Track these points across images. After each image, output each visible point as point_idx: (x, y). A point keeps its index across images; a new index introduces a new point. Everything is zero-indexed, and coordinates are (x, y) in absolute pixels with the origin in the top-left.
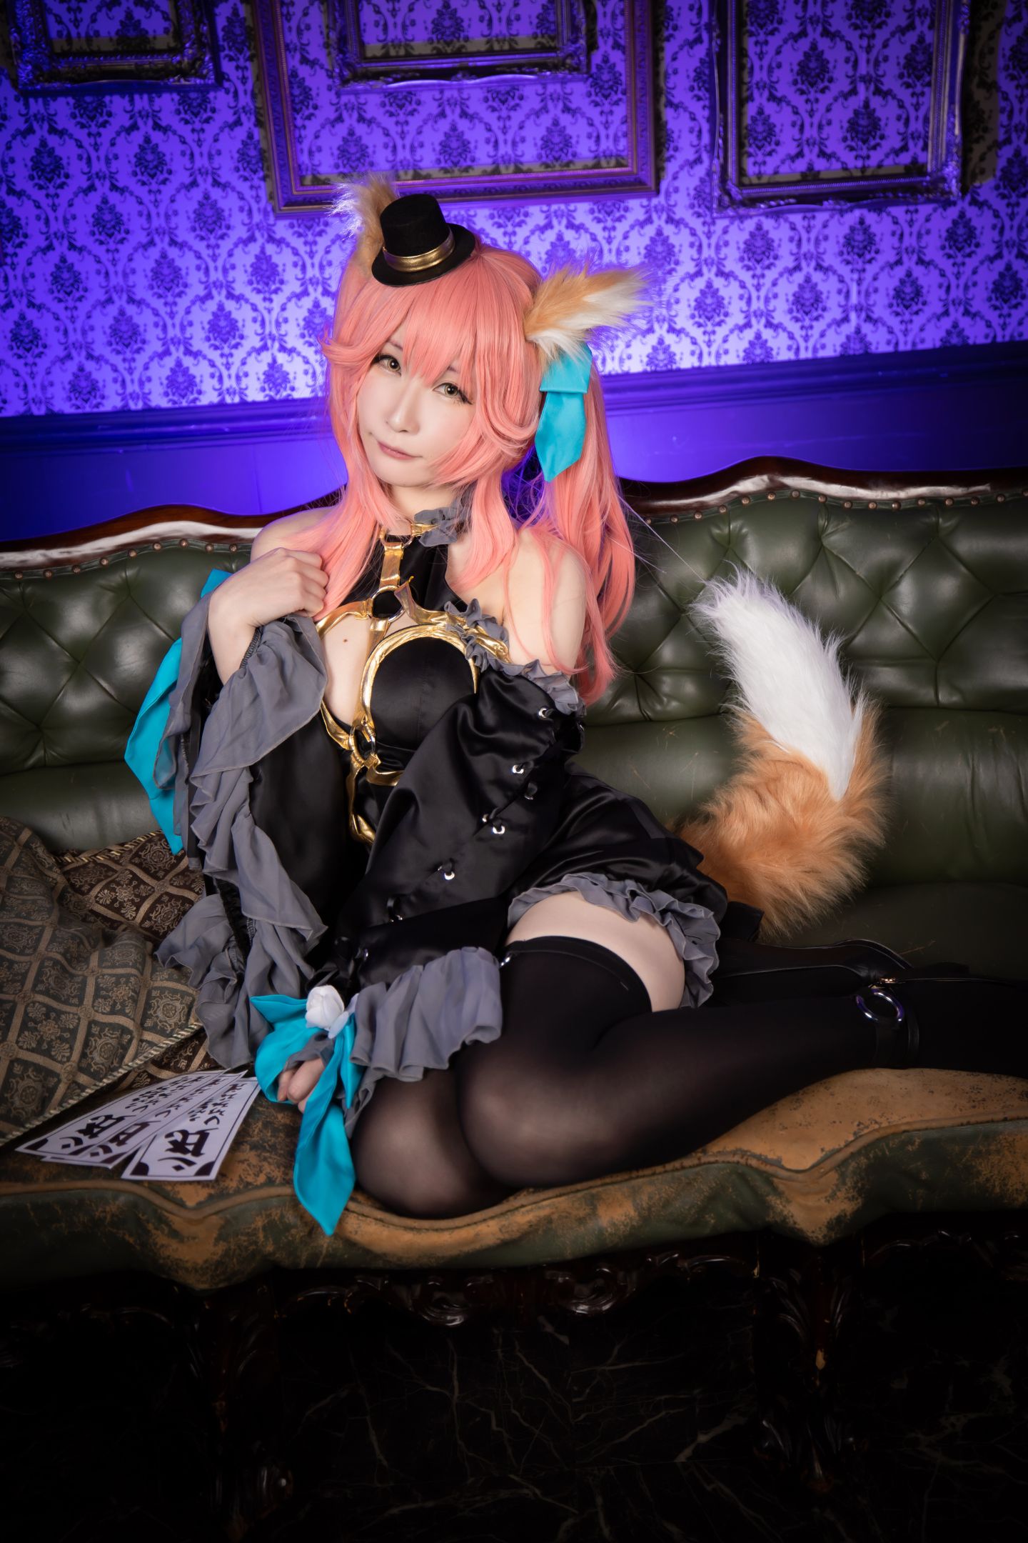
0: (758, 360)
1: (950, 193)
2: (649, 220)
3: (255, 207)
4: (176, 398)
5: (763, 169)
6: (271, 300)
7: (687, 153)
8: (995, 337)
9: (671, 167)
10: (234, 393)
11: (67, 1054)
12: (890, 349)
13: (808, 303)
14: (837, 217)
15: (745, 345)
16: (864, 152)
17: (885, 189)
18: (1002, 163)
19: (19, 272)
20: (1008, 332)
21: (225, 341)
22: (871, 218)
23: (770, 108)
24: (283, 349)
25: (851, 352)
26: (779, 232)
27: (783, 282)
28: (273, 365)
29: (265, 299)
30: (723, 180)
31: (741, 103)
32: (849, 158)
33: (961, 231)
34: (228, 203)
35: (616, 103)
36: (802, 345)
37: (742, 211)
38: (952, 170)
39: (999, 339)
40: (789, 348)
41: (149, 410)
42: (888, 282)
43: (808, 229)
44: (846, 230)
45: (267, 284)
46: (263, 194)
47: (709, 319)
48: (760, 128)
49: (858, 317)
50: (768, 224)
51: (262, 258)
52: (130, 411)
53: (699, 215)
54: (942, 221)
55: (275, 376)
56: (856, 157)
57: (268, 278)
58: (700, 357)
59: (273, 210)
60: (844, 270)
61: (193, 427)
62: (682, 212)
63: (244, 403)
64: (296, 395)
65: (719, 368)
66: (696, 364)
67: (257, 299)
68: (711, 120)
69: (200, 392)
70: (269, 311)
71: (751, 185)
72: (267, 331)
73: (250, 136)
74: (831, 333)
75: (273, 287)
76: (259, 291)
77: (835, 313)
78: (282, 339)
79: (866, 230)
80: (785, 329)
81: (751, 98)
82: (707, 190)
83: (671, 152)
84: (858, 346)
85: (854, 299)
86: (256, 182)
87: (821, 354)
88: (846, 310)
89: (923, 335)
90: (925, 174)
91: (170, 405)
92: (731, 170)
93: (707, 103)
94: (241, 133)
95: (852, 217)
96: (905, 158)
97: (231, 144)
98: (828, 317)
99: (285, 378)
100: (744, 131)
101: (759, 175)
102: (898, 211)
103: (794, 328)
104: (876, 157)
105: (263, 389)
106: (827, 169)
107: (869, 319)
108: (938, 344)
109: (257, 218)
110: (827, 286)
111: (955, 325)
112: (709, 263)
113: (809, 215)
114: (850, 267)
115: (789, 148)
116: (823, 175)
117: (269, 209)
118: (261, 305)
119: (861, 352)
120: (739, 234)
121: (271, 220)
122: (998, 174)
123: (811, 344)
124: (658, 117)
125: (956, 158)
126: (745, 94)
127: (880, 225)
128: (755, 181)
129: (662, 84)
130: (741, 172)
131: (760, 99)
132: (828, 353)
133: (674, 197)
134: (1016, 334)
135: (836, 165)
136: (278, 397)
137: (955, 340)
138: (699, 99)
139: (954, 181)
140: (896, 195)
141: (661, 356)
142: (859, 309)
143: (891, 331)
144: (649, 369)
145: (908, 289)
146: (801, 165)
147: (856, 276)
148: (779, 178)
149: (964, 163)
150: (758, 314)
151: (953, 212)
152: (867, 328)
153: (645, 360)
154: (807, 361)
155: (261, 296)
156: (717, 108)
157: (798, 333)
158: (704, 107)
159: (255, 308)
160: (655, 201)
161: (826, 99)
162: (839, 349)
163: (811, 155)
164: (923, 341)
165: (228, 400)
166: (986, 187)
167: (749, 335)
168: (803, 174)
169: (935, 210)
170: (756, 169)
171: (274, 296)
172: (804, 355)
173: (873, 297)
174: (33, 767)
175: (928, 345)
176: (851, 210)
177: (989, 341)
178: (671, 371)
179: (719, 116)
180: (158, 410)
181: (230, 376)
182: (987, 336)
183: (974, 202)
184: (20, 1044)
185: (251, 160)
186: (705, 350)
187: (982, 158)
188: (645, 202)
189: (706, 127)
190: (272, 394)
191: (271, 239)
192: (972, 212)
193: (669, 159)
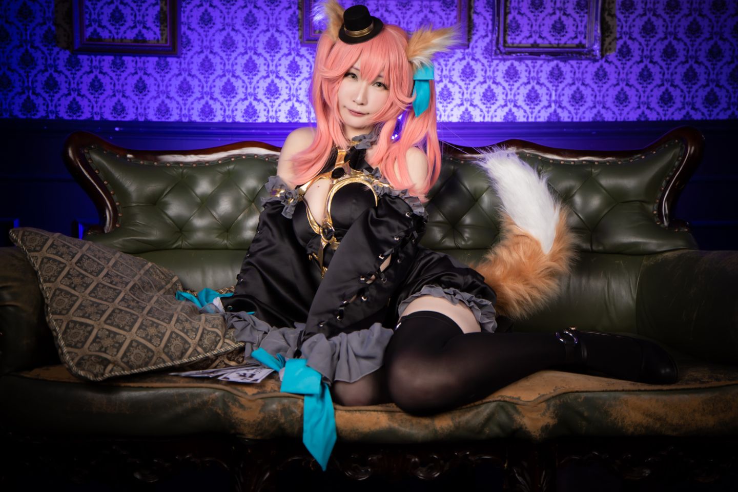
0: (510, 120)
1: (596, 56)
2: (464, 58)
3: (293, 41)
4: (247, 119)
5: (515, 41)
6: (295, 80)
7: (482, 32)
8: (617, 119)
9: (475, 38)
10: (274, 118)
12: (569, 120)
13: (532, 98)
14: (546, 63)
15: (504, 114)
16: (559, 37)
17: (567, 53)
18: (619, 46)
19: (187, 61)
20: (623, 117)
21: (272, 96)
22: (561, 64)
23: (518, 17)
24: (297, 101)
25: (552, 120)
26: (521, 67)
27: (522, 88)
28: (293, 107)
29: (292, 79)
30: (497, 43)
31: (506, 14)
32: (552, 39)
33: (601, 72)
34: (282, 39)
35: (452, 10)
36: (530, 115)
37: (505, 57)
38: (597, 47)
39: (619, 120)
40: (524, 116)
41: (234, 123)
42: (569, 92)
43: (534, 67)
44: (550, 69)
45: (294, 73)
46: (297, 36)
47: (489, 101)
48: (514, 25)
49: (555, 105)
50: (516, 64)
51: (294, 62)
52: (226, 123)
53: (486, 58)
54: (592, 68)
55: (293, 112)
56: (555, 39)
57: (295, 70)
58: (484, 117)
59: (301, 43)
60: (549, 85)
61: (253, 131)
62: (478, 55)
63: (277, 123)
64: (301, 121)
65: (492, 123)
66: (482, 120)
67: (289, 79)
68: (493, 20)
69: (258, 117)
70: (294, 84)
71: (509, 47)
72: (291, 93)
73: (295, 13)
74: (543, 111)
75: (297, 74)
76: (290, 76)
77: (545, 103)
78: (297, 96)
79: (559, 69)
80: (522, 108)
81: (510, 13)
82: (490, 48)
83: (475, 32)
84: (555, 118)
85: (553, 98)
86: (295, 31)
87: (539, 120)
88: (550, 102)
89: (584, 115)
90: (585, 48)
91: (244, 121)
92: (501, 40)
93: (491, 13)
94: (291, 12)
95: (553, 63)
96: (576, 41)
97: (286, 15)
98: (542, 104)
99: (297, 113)
100: (507, 26)
101: (513, 43)
102: (574, 63)
103: (527, 108)
104: (563, 40)
105: (287, 117)
106: (543, 43)
107: (560, 107)
108: (591, 120)
109: (293, 45)
110: (542, 91)
111: (599, 112)
112: (489, 78)
113: (534, 61)
114: (552, 84)
115: (526, 33)
116: (541, 45)
117: (299, 42)
118: (290, 81)
119: (556, 120)
120: (503, 67)
121: (299, 47)
122: (617, 51)
123: (534, 115)
124: (470, 17)
125: (598, 41)
126: (508, 11)
127: (565, 68)
128: (511, 45)
129: (472, 4)
130: (505, 42)
131: (514, 13)
132: (541, 120)
133: (475, 50)
134: (626, 118)
135: (546, 42)
136: (293, 121)
137: (599, 119)
138: (488, 11)
139: (598, 51)
140: (572, 55)
141: (466, 116)
142: (556, 102)
143: (570, 112)
144: (460, 121)
145: (578, 95)
146: (531, 41)
147: (554, 88)
148: (521, 45)
149: (602, 45)
150: (511, 101)
151: (597, 65)
152: (559, 111)
153: (459, 117)
154: (532, 123)
155: (291, 78)
156: (495, 15)
157: (528, 110)
158: (490, 15)
159: (287, 83)
160: (467, 51)
161: (542, 15)
162: (546, 119)
163: (535, 37)
164: (584, 118)
165: (271, 121)
166: (612, 55)
167: (506, 109)
168: (532, 44)
169: (589, 63)
170: (511, 41)
171: (296, 78)
172: (531, 120)
173: (562, 98)
174: (176, 248)
175: (586, 120)
176: (552, 60)
177: (614, 120)
178: (470, 122)
179: (497, 18)
180: (239, 123)
181: (272, 111)
182: (613, 118)
183: (607, 61)
185: (293, 23)
186: (486, 114)
187: (610, 44)
188: (462, 51)
189: (490, 23)
190: (291, 119)
191: (298, 55)
192: (606, 65)
193: (474, 34)
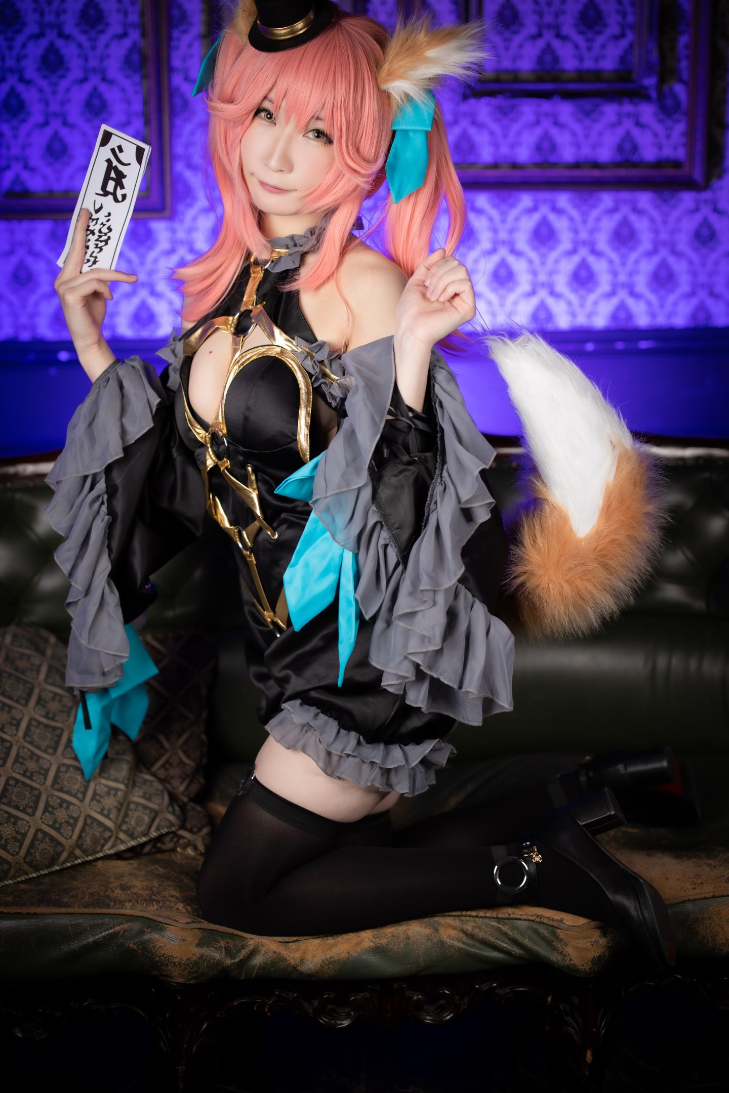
11: (70, 834)
184: (43, 820)
